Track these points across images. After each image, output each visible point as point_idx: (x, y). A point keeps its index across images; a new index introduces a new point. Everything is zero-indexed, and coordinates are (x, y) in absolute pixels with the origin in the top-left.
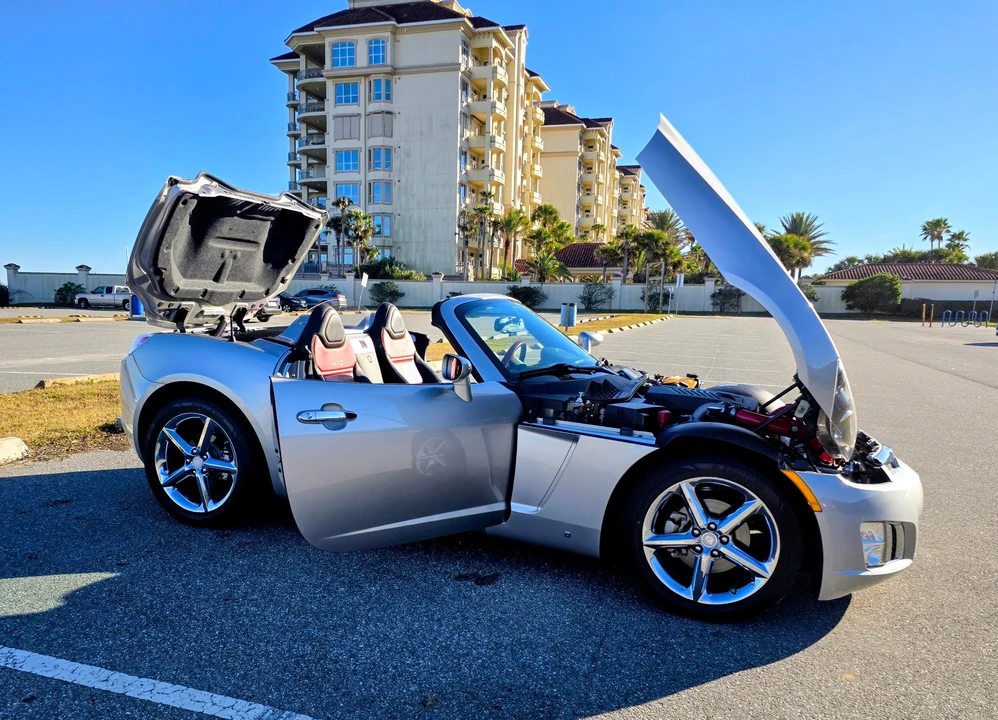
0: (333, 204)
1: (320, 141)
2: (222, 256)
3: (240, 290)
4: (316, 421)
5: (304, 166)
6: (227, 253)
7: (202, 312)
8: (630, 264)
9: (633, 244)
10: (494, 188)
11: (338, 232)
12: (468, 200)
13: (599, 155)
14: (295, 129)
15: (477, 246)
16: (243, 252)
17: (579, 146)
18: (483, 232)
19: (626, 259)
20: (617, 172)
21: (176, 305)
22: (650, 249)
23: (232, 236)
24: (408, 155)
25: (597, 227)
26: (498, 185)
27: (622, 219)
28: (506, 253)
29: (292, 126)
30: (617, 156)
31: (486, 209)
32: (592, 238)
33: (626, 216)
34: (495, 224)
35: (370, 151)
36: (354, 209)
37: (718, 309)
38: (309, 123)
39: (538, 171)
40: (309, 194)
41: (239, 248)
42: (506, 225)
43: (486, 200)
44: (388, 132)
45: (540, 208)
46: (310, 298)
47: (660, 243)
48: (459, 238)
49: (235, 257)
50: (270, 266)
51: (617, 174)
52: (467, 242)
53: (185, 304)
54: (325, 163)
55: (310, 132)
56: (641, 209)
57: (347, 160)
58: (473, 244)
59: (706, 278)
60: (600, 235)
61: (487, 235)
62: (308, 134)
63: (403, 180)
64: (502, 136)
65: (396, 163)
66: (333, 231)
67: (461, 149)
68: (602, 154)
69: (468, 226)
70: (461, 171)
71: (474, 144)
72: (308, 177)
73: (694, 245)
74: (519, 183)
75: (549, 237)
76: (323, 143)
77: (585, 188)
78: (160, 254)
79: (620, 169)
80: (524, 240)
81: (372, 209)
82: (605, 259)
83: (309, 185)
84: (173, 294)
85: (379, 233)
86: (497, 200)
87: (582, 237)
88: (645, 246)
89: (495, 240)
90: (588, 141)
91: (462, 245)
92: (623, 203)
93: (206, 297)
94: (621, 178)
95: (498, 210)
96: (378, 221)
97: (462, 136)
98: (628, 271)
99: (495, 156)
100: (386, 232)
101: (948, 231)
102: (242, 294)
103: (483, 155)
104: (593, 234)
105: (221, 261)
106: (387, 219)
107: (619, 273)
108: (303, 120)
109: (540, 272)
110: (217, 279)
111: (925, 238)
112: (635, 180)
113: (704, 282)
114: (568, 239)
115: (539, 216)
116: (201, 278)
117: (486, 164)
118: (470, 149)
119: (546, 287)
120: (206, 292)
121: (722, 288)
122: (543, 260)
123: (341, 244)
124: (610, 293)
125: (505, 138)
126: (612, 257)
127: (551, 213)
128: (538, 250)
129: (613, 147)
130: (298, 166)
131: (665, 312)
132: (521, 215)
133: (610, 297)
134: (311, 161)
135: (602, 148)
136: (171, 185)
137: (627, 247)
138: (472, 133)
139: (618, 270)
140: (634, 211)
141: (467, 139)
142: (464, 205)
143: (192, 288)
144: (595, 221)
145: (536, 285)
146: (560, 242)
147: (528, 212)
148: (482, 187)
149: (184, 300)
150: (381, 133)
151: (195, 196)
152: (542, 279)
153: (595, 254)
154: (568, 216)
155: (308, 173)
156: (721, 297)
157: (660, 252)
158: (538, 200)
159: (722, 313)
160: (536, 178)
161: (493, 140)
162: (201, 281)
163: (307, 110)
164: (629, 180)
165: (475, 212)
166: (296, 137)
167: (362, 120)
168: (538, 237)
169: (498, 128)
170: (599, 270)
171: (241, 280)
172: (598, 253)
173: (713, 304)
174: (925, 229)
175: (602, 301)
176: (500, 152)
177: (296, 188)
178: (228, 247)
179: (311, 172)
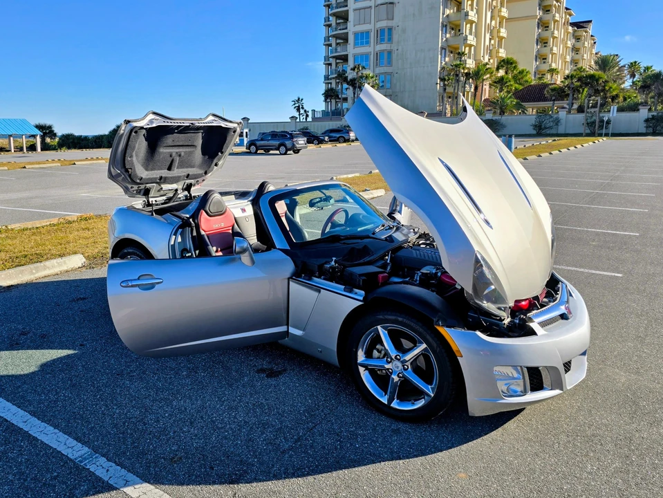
0: (351, 69)
1: (344, 27)
2: (171, 156)
3: (186, 174)
4: (132, 286)
5: (334, 45)
6: (174, 154)
7: (162, 188)
8: (574, 99)
9: (576, 84)
10: (467, 48)
11: (354, 88)
12: (447, 59)
13: (554, 16)
14: (329, 21)
15: (452, 91)
16: (185, 152)
17: (538, 11)
18: (458, 81)
19: (571, 95)
20: (570, 28)
21: (142, 187)
22: (592, 86)
23: (176, 144)
24: (404, 31)
25: (552, 71)
26: (470, 46)
27: (574, 62)
28: (475, 95)
29: (327, 19)
30: (570, 15)
31: (461, 64)
32: (548, 79)
33: (578, 60)
34: (468, 75)
35: (377, 31)
36: (365, 72)
37: (651, 130)
38: (337, 16)
39: (503, 32)
40: (337, 64)
41: (182, 150)
42: (477, 75)
43: (461, 58)
44: (390, 17)
45: (503, 61)
46: (331, 134)
47: (601, 81)
48: (440, 86)
49: (180, 156)
50: (207, 157)
51: (570, 29)
52: (445, 89)
53: (148, 186)
54: (347, 42)
55: (338, 21)
56: (591, 54)
57: (362, 38)
58: (449, 90)
59: (640, 107)
60: (555, 76)
61: (460, 83)
62: (336, 23)
63: (400, 48)
64: (475, 10)
65: (395, 37)
66: (351, 87)
67: (442, 23)
68: (557, 15)
69: (446, 78)
70: (442, 39)
71: (452, 19)
72: (336, 52)
73: (635, 80)
74: (487, 43)
75: (510, 81)
76: (346, 28)
77: (543, 42)
78: (126, 161)
79: (573, 24)
80: (490, 84)
81: (378, 70)
82: (554, 95)
83: (336, 58)
84: (138, 181)
85: (382, 86)
86: (469, 58)
87: (540, 79)
88: (587, 84)
89: (467, 86)
90: (545, 6)
91: (442, 91)
92: (576, 50)
93: (162, 180)
94: (575, 31)
95: (471, 64)
96: (382, 78)
97: (443, 14)
98: (573, 104)
99: (468, 26)
100: (388, 85)
102: (188, 176)
103: (459, 26)
104: (549, 76)
105: (170, 159)
106: (388, 77)
107: (565, 106)
108: (334, 15)
109: (501, 108)
110: (169, 169)
112: (586, 32)
113: (638, 110)
114: (527, 81)
115: (502, 66)
116: (159, 169)
117: (461, 32)
118: (450, 22)
119: (505, 119)
120: (161, 178)
121: (655, 114)
122: (503, 99)
123: (356, 96)
124: (557, 122)
125: (477, 12)
126: (560, 94)
127: (512, 63)
128: (500, 92)
129: (567, 9)
130: (330, 45)
131: (600, 135)
132: (488, 66)
133: (557, 124)
134: (338, 41)
135: (558, 11)
136: (127, 124)
137: (572, 86)
138: (452, 11)
139: (565, 103)
140: (585, 55)
141: (448, 16)
142: (444, 63)
143: (152, 177)
144: (550, 65)
145: (497, 118)
146: (520, 84)
147: (493, 63)
148: (458, 48)
149: (147, 183)
150: (385, 17)
151: (142, 128)
152: (502, 113)
153: (546, 92)
154: (527, 64)
155: (336, 49)
156: (654, 121)
157: (600, 88)
158: (503, 54)
159: (654, 134)
160: (501, 38)
161: (467, 14)
162: (159, 171)
163: (337, 8)
164: (581, 32)
165: (451, 67)
166: (329, 26)
167: (373, 10)
168: (501, 82)
169: (472, 5)
170: (549, 104)
171: (187, 167)
172: (548, 92)
173: (647, 127)
175: (550, 128)
176: (472, 22)
177: (329, 60)
178: (174, 150)
179: (339, 49)
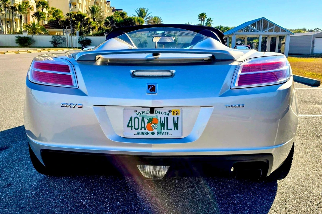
9: (74, 19)
34: (13, 8)
82: (63, 25)
88: (80, 20)
101: (206, 18)
109: (32, 30)
111: (199, 20)
114: (60, 16)
119: (36, 37)
122: (33, 25)
124: (64, 40)
127: (45, 4)
137: (71, 20)
145: (30, 36)
152: (34, 33)
168: (37, 15)
174: (199, 17)
